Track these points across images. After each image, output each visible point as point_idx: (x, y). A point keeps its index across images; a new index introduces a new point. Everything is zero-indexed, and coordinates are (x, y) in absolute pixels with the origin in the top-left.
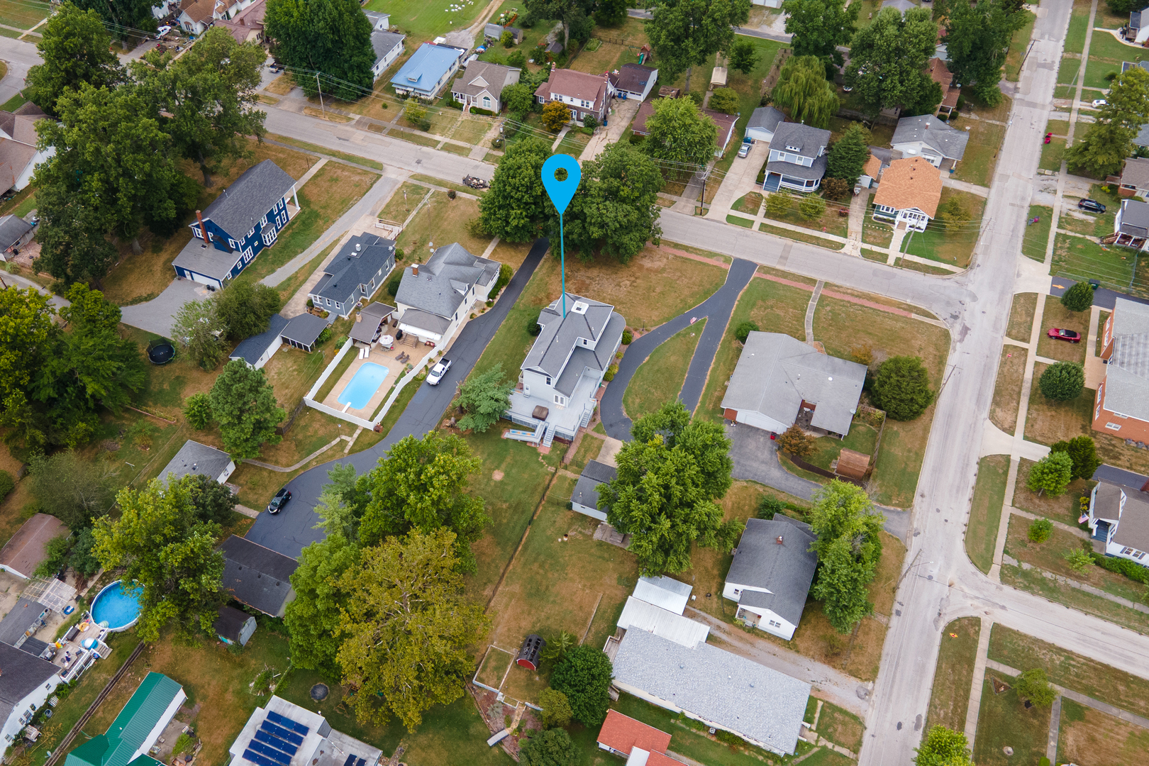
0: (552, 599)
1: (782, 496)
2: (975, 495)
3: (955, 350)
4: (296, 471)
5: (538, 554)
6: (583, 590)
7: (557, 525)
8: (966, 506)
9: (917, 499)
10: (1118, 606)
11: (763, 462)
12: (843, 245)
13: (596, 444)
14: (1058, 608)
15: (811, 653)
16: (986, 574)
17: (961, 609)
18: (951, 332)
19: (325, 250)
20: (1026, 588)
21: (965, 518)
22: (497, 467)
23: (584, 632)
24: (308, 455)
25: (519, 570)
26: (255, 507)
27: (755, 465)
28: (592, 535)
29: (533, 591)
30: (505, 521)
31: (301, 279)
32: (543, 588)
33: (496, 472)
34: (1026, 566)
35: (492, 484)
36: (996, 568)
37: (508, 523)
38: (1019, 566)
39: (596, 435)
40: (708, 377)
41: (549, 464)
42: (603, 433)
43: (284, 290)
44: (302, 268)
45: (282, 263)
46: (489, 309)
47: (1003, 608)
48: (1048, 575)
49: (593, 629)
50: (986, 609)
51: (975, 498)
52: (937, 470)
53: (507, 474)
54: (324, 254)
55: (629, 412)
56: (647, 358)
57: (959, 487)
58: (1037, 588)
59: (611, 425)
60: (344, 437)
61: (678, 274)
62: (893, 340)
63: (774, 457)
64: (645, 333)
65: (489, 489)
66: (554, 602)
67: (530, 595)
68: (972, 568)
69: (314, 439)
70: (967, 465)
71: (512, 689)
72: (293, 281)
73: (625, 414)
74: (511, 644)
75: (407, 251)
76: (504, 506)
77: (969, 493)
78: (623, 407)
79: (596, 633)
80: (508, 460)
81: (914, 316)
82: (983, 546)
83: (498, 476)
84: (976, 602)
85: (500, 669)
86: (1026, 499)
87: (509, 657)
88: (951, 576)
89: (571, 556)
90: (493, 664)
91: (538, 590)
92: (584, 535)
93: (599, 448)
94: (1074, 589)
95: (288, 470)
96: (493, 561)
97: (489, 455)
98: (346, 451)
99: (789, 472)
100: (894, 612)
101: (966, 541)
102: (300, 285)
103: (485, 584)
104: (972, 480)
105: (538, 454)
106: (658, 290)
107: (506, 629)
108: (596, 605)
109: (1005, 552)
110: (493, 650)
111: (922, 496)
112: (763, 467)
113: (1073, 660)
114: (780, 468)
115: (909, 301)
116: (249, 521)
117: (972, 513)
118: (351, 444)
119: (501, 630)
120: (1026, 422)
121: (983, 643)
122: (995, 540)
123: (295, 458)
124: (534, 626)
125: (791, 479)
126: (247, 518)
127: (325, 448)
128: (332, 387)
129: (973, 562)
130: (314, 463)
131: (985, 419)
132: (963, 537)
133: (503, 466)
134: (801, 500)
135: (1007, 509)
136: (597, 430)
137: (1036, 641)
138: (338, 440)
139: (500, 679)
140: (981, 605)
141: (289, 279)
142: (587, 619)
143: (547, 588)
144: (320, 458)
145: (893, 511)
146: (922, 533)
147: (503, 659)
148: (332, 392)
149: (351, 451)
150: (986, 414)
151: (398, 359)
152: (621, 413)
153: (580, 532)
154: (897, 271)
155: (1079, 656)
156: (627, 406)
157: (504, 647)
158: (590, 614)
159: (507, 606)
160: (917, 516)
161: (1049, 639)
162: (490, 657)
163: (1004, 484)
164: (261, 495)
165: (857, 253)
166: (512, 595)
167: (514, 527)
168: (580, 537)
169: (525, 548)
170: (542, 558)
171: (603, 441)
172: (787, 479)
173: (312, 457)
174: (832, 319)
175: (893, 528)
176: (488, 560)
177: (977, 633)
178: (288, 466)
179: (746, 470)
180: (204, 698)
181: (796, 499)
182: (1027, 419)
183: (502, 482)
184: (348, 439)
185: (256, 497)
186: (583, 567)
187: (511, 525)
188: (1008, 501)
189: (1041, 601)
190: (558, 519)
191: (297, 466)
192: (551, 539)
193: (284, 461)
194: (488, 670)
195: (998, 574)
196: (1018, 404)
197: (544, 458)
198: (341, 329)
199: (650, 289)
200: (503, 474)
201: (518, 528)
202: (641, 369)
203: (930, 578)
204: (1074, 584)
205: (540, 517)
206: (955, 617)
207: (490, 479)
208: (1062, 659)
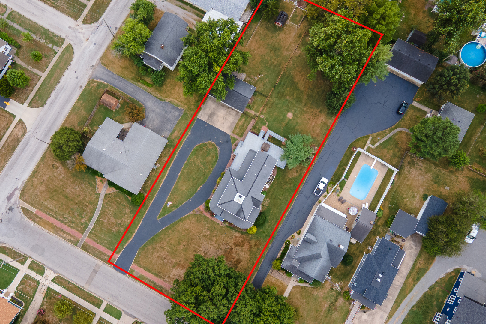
0: (269, 46)
1: (150, 91)
2: (56, 85)
3: (23, 182)
4: (396, 128)
5: (273, 69)
6: (254, 50)
7: (262, 84)
8: (63, 80)
9: (84, 86)
10: (20, 25)
11: (154, 111)
12: (54, 280)
13: (237, 131)
14: (46, 26)
15: (160, 12)
16: (70, 44)
17: (88, 28)
18: (19, 197)
19: (397, 308)
20: (55, 35)
21: (67, 73)
22: (290, 120)
23: (257, 30)
24: (390, 138)
25: (283, 62)
26: (414, 107)
27: (158, 110)
28: (246, 77)
29: (277, 51)
30: (288, 89)
31: (411, 279)
32: (273, 52)
33: (291, 118)
34: (50, 46)
35: (293, 111)
36: (64, 46)
37: (286, 87)
38: (53, 46)
39: (236, 137)
40: (168, 172)
41: (263, 120)
42: (232, 137)
43: (420, 269)
44: (411, 290)
45: (425, 295)
46: (288, 239)
47: (70, 27)
48: (43, 41)
49: (252, 31)
50: (77, 27)
51: (57, 83)
52: (67, 101)
53: (285, 116)
54: (397, 304)
55: (216, 150)
56: (199, 189)
57: (61, 90)
58: (51, 35)
59: (227, 142)
60: (373, 147)
61: (166, 261)
62: (55, 191)
63: (147, 114)
64: (196, 209)
65: (295, 108)
66: (268, 45)
67: (279, 49)
68: (74, 47)
69: (389, 147)
70: (51, 103)
71: (290, 7)
72: (416, 277)
73: (219, 149)
74: (289, 27)
75: (341, 300)
76: (288, 97)
77: (58, 87)
78: (219, 153)
79: (251, 29)
80: (284, 124)
81: (34, 210)
82: (65, 56)
83: (290, 115)
84: (80, 30)
85: (295, 16)
86: (33, 80)
87: (291, 21)
88: (86, 44)
89: (258, 67)
90: (298, 18)
91: (275, 51)
92: (250, 77)
93: (236, 127)
94: (35, 33)
95: (400, 129)
96: (295, 68)
97: (294, 128)
98: (370, 138)
99: (142, 104)
100: (118, 29)
101: (72, 60)
102: (410, 273)
103: (299, 56)
104: (53, 95)
105: (268, 126)
106: (182, 247)
107: (291, 34)
108: (250, 41)
109: (56, 53)
110: (297, 24)
111: (81, 87)
112: (154, 108)
113: (52, 3)
114: (146, 107)
115: (32, 224)
116: (416, 100)
117: (62, 75)
118: (368, 142)
119: (293, 34)
120: (9, 127)
121: (86, 12)
122: (58, 60)
123: (397, 136)
124: (279, 34)
125: (142, 100)
126: (418, 102)
127: (382, 141)
128: (382, 183)
129: (73, 49)
130: (387, 131)
131: (29, 132)
132: (72, 63)
133: (287, 121)
134: (141, 87)
135: (44, 76)
136: (235, 140)
137: (63, 11)
138: (376, 146)
139: (295, 12)
140: (79, 29)
141: (418, 279)
142: (254, 36)
143: (271, 52)
144: (384, 135)
145: (99, 79)
146: (90, 67)
147: (294, 20)
148: (382, 179)
149: (367, 137)
150: (28, 134)
151: (345, 201)
152: (220, 150)
153: (252, 79)
154: (28, 252)
155: (49, 4)
156: (216, 154)
157: (293, 25)
158: (253, 38)
159: (290, 45)
160: (88, 76)
161: (58, 13)
162: (299, 22)
163: (39, 90)
164: (412, 115)
165: (47, 272)
166: (287, 50)
167: (284, 84)
168: (252, 76)
169: (279, 72)
170: (272, 67)
171: (233, 132)
172: (145, 100)
173: (389, 136)
174: (84, 211)
175: (103, 70)
176: (297, 68)
177: (86, 16)
178: (401, 132)
179: (163, 107)
180: (424, 12)
181: (143, 88)
182: (7, 129)
183: (288, 111)
184: (370, 145)
185: (415, 114)
186: (253, 61)
187: (285, 86)
188: (42, 80)
189: (52, 29)
190: (262, 87)
191: (396, 131)
192: (266, 76)
193: (403, 135)
194: (300, 16)
195: (64, 43)
196: (7, 139)
197: (265, 124)
198: (380, 230)
199: (186, 249)
200: (288, 116)
201: (282, 83)
202: (204, 181)
203: (95, 44)
204: (34, 36)
205: (271, 89)
206: (93, 25)
207: (294, 114)
208: (56, 3)
